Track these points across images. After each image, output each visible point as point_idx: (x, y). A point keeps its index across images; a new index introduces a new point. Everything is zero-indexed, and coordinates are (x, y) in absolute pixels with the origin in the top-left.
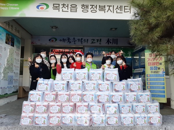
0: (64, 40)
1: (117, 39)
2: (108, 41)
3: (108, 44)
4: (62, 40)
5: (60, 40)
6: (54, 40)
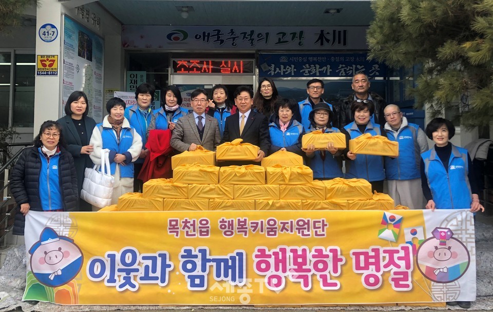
0: (205, 36)
1: (345, 31)
2: (322, 37)
3: (322, 44)
4: (200, 36)
5: (196, 37)
6: (181, 36)
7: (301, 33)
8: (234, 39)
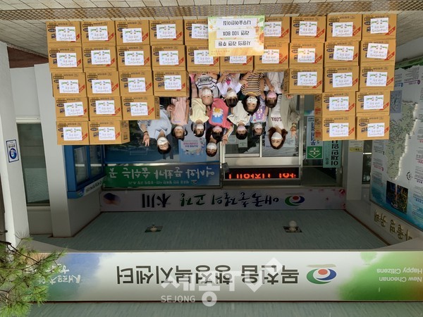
0: (269, 200)
1: (144, 206)
2: (164, 201)
3: (164, 195)
4: (274, 200)
5: (278, 200)
6: (291, 200)
7: (182, 205)
8: (243, 199)
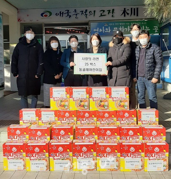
0: (61, 14)
2: (124, 12)
5: (56, 15)
6: (48, 14)
7: (113, 10)
8: (76, 14)
